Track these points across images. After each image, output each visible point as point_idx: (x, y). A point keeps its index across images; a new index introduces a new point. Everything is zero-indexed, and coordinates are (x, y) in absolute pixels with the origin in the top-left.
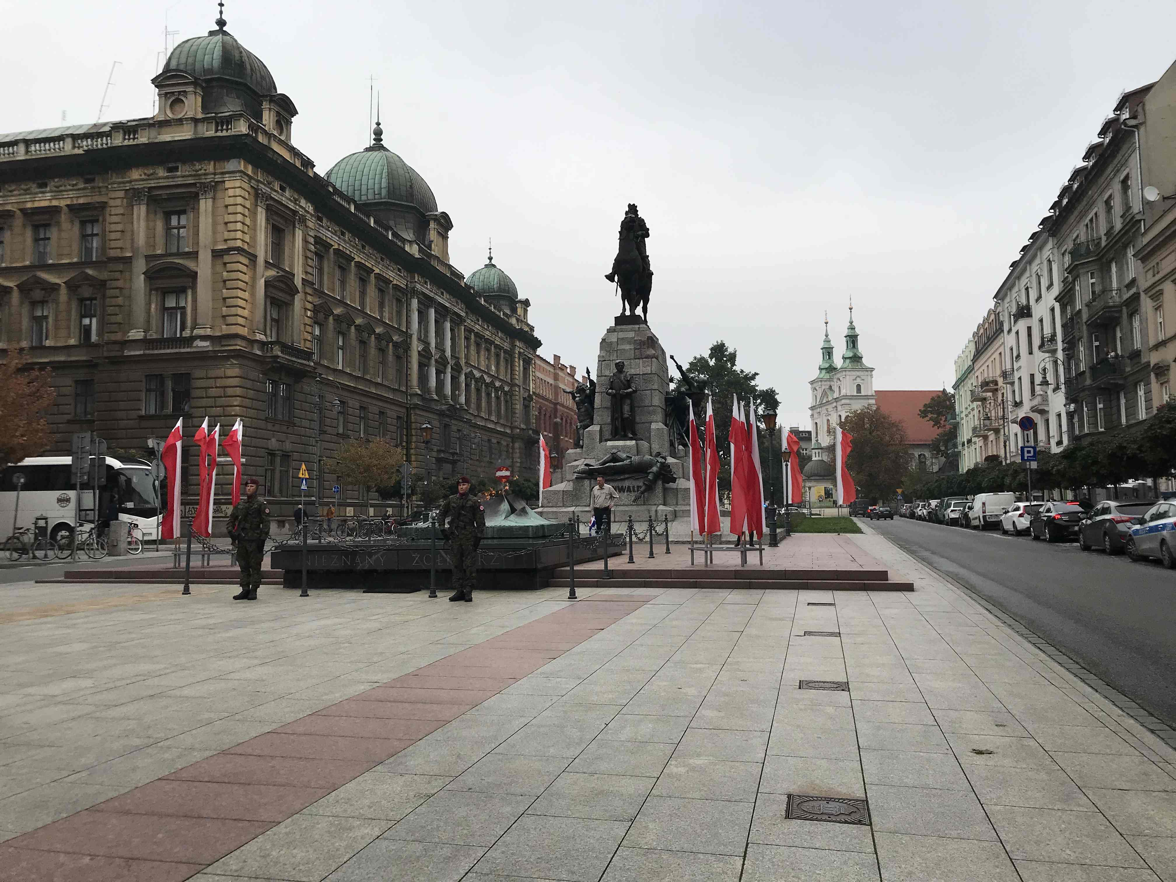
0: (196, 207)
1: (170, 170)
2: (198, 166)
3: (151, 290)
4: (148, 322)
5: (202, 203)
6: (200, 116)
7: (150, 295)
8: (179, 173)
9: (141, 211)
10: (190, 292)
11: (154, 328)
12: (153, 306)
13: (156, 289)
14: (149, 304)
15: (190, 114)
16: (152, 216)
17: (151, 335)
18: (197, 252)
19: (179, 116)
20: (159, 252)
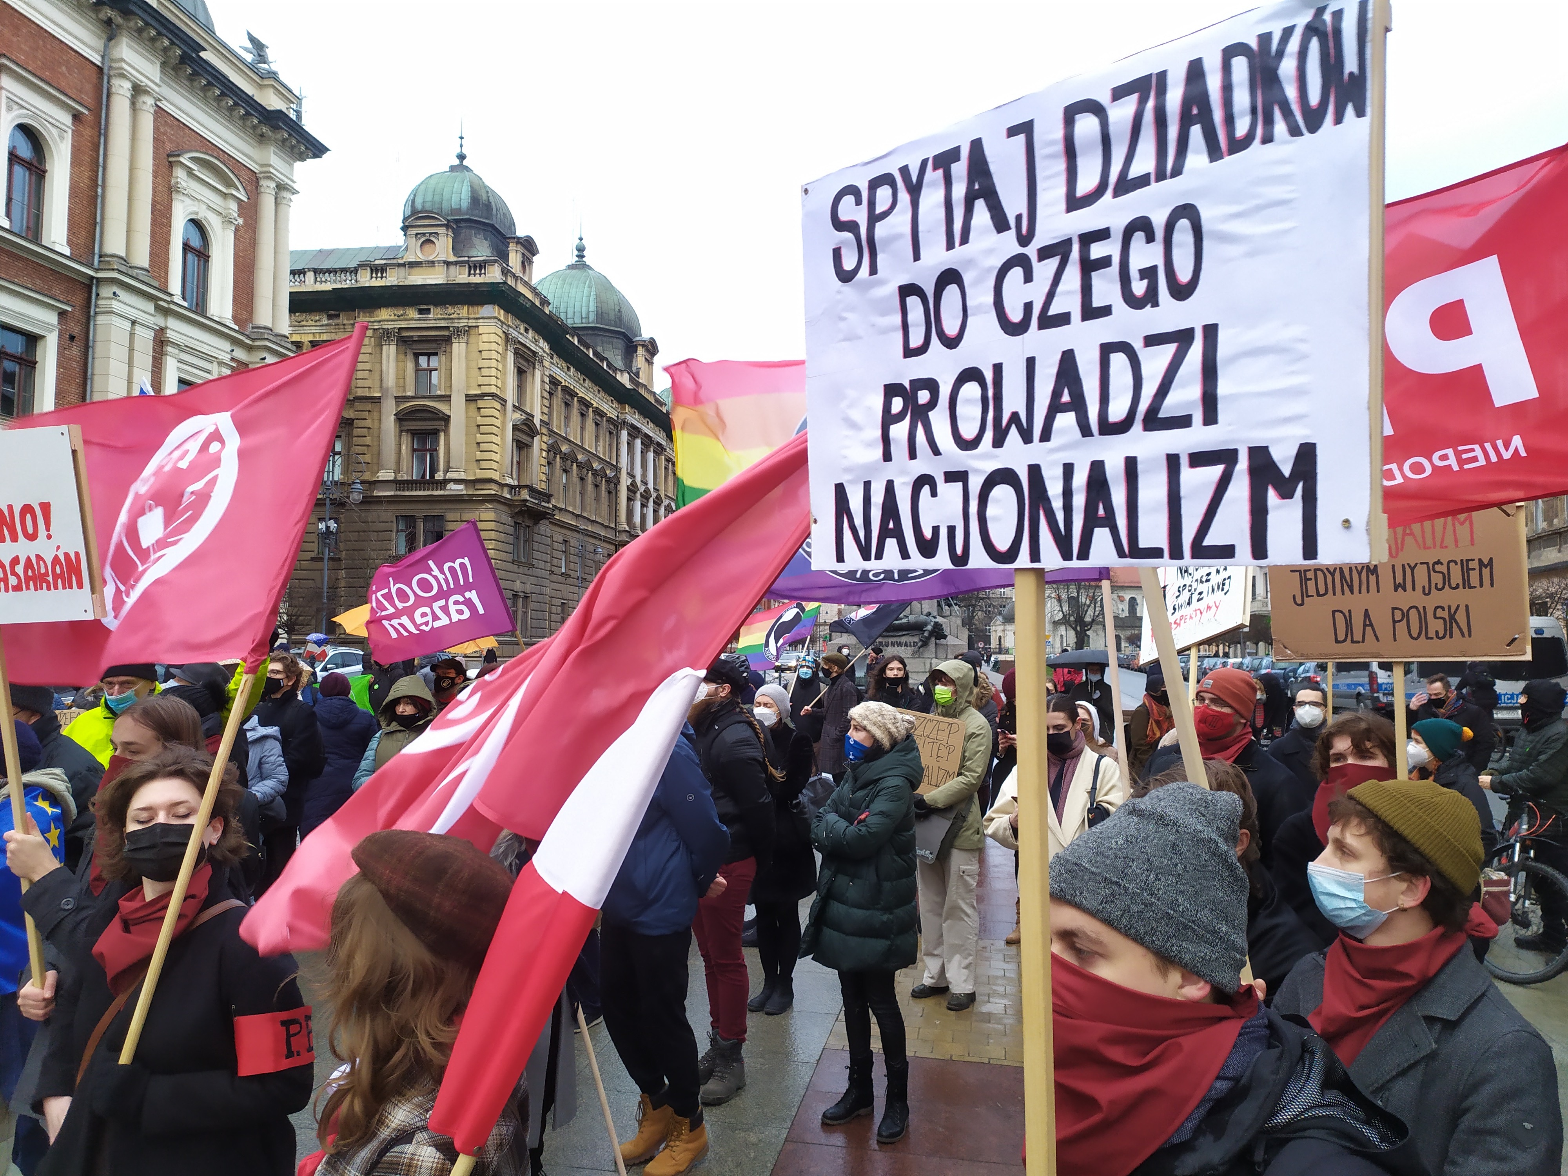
0: (448, 350)
1: (421, 312)
2: (450, 310)
3: (401, 431)
4: (398, 462)
5: (455, 346)
6: (452, 259)
7: (400, 436)
8: (430, 316)
9: (390, 351)
10: (442, 435)
11: (405, 469)
12: (404, 447)
13: (408, 431)
14: (399, 445)
15: (442, 258)
16: (402, 357)
17: (402, 476)
18: (450, 396)
19: (430, 258)
20: (410, 393)
